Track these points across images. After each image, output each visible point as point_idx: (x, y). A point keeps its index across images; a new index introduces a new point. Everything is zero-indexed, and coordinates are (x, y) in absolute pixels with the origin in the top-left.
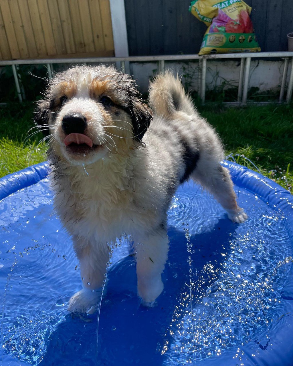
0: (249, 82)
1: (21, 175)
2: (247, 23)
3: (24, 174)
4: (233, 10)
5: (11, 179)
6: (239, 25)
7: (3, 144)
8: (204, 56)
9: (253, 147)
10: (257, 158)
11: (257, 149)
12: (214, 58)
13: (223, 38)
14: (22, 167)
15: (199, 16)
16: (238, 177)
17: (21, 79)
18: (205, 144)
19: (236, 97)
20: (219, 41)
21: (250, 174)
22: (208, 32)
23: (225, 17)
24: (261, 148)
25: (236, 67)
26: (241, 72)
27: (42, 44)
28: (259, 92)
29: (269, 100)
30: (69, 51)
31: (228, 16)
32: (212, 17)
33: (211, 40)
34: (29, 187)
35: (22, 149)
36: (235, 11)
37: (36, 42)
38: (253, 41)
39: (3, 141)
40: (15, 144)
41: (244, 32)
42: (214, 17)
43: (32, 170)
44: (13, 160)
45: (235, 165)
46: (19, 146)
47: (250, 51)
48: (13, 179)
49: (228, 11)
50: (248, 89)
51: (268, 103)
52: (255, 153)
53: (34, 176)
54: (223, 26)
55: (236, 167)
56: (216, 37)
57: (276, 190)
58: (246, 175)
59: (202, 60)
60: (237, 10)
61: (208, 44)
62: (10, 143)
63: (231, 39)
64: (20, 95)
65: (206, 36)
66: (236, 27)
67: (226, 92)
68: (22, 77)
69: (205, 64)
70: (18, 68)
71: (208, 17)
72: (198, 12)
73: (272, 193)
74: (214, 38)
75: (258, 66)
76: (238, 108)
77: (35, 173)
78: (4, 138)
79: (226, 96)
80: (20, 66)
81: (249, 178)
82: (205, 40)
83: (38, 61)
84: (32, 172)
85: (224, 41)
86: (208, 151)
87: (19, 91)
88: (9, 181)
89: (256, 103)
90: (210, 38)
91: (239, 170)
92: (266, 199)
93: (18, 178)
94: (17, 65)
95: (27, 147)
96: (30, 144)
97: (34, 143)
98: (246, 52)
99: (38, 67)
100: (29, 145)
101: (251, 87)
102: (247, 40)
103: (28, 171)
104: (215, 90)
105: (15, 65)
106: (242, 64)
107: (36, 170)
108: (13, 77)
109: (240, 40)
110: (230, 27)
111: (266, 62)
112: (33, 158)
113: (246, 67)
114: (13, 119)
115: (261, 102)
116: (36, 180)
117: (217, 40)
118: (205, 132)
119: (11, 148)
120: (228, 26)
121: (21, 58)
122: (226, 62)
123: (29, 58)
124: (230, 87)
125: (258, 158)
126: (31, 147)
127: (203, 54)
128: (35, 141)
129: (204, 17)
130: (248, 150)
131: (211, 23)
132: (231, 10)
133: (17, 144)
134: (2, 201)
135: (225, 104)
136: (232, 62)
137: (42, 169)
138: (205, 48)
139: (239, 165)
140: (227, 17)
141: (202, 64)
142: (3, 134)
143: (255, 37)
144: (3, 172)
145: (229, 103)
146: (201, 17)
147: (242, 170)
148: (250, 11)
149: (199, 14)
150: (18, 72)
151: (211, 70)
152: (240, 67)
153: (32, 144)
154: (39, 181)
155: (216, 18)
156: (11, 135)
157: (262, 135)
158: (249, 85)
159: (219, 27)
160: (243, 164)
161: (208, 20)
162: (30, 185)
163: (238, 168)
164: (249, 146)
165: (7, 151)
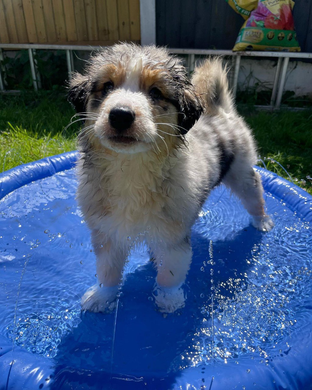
0: (284, 85)
1: (35, 166)
2: (289, 18)
3: (39, 166)
4: (274, 4)
5: (25, 169)
6: (280, 20)
7: (16, 133)
8: (239, 52)
9: (283, 154)
10: (287, 165)
11: (288, 156)
12: (249, 55)
13: (261, 34)
14: (36, 159)
15: (237, 7)
16: (267, 184)
17: (37, 65)
18: (240, 146)
19: (269, 99)
20: (257, 37)
21: (280, 181)
22: (245, 26)
23: (265, 10)
24: (292, 155)
25: (272, 67)
26: (277, 73)
27: (61, 28)
28: (294, 96)
29: (304, 106)
30: (91, 38)
31: (269, 9)
32: (250, 10)
33: (247, 35)
34: (43, 179)
35: (36, 140)
36: (277, 5)
37: (55, 26)
38: (293, 40)
39: (16, 130)
40: (29, 134)
41: (285, 29)
42: (253, 10)
43: (47, 162)
44: (27, 151)
45: (265, 171)
46: (33, 137)
47: (289, 50)
48: (27, 170)
49: (269, 4)
50: (283, 92)
51: (303, 109)
52: (286, 160)
53: (49, 168)
54: (261, 20)
55: (265, 173)
56: (253, 32)
57: (306, 199)
58: (276, 182)
59: (235, 57)
60: (279, 3)
61: (243, 39)
62: (23, 132)
63: (270, 35)
64: (35, 83)
65: (242, 30)
66: (276, 23)
67: (259, 94)
68: (38, 63)
69: (238, 61)
70: (34, 53)
71: (247, 9)
72: (236, 3)
73: (301, 202)
74: (251, 33)
75: (295, 67)
76: (270, 113)
77: (51, 165)
78: (17, 127)
79: (258, 98)
80: (37, 50)
81: (278, 186)
82: (240, 35)
83: (57, 47)
84: (47, 164)
85: (262, 37)
86: (243, 153)
87: (34, 78)
88: (23, 172)
89: (290, 108)
90: (247, 32)
91: (268, 176)
92: (294, 209)
93: (32, 169)
94: (34, 50)
95: (42, 139)
96: (45, 135)
97: (49, 135)
98: (284, 51)
99: (56, 54)
100: (43, 136)
101: (286, 90)
102: (287, 38)
103: (43, 163)
104: (247, 91)
105: (32, 49)
106: (279, 64)
107: (52, 162)
108: (29, 62)
109: (279, 37)
110: (269, 22)
111: (305, 64)
112: (48, 150)
113: (283, 68)
114: (26, 108)
115: (295, 108)
116: (51, 173)
117: (253, 36)
118: (242, 133)
119: (24, 138)
120: (267, 20)
121: (38, 43)
122: (262, 61)
123: (47, 43)
124: (263, 89)
125: (289, 166)
126: (46, 138)
127: (237, 50)
128: (51, 132)
129: (242, 9)
130: (279, 157)
131: (249, 16)
132: (272, 3)
133: (31, 134)
134: (14, 191)
135: (257, 107)
136: (268, 62)
137: (57, 162)
138: (240, 44)
139: (268, 171)
140: (267, 10)
141: (235, 62)
142: (16, 122)
143: (295, 35)
144: (16, 163)
145: (260, 106)
146: (239, 9)
147: (272, 176)
148: (292, 6)
149: (237, 5)
150: (34, 57)
151: (245, 69)
152: (276, 69)
153: (47, 136)
154: (54, 173)
155: (255, 11)
156: (24, 125)
157: (295, 142)
158: (284, 89)
159: (257, 21)
160: (273, 171)
161: (246, 12)
162: (44, 178)
163: (267, 174)
164: (280, 152)
165: (20, 141)
